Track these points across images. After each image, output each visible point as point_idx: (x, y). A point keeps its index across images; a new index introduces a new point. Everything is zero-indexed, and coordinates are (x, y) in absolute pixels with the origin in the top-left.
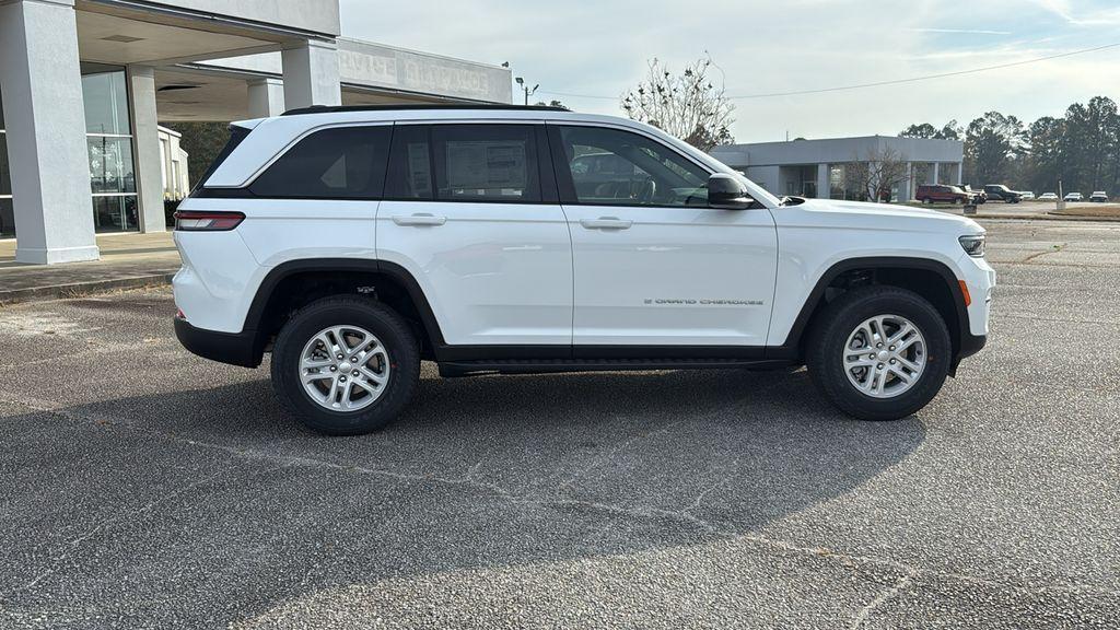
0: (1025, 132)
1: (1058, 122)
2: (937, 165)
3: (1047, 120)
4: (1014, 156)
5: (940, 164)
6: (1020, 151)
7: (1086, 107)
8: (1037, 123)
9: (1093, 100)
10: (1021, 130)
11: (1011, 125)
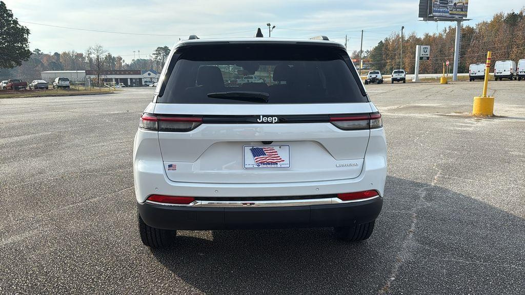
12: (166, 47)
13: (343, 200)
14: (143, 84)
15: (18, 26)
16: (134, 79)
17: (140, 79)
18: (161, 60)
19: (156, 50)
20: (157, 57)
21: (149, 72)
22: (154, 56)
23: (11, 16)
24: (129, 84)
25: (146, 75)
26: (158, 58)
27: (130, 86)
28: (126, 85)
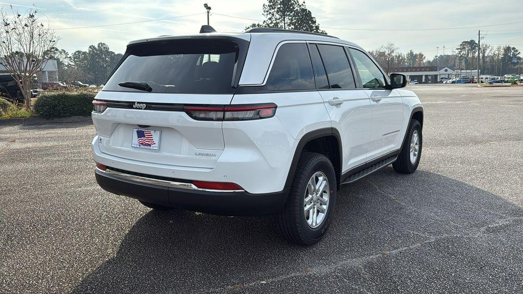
0: (70, 57)
1: (84, 53)
2: (47, 73)
3: (79, 52)
4: (66, 68)
5: (48, 73)
6: (69, 66)
7: (96, 47)
8: (75, 53)
9: (99, 44)
10: (69, 56)
11: (63, 53)
12: (472, 41)
13: (198, 187)
14: (438, 80)
15: (319, 31)
16: (430, 75)
17: (436, 76)
18: (464, 55)
19: (461, 45)
20: (461, 52)
21: (446, 68)
22: (457, 52)
23: (315, 22)
24: (423, 81)
25: (442, 71)
26: (462, 54)
27: (424, 83)
28: (420, 82)
